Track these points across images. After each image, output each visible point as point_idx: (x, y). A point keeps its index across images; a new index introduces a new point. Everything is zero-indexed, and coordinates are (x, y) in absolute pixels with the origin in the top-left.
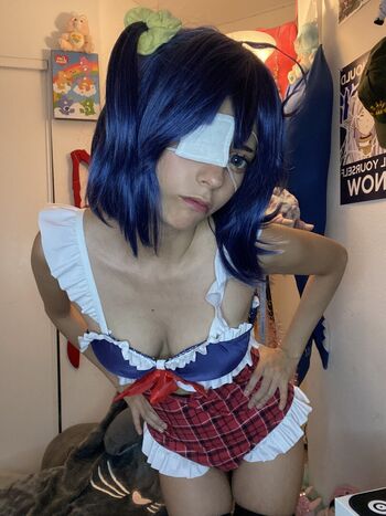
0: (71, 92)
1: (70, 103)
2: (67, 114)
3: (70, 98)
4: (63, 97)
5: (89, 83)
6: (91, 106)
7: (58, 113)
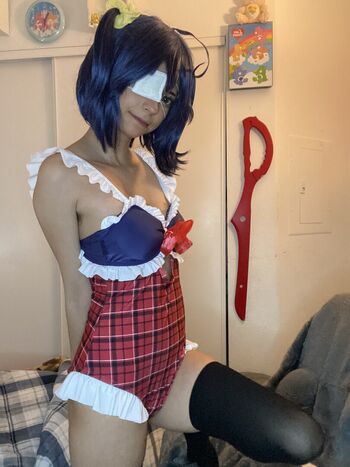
0: (245, 62)
1: (244, 73)
2: (241, 84)
3: (245, 68)
4: (238, 68)
5: (263, 51)
6: (264, 74)
7: (233, 85)
